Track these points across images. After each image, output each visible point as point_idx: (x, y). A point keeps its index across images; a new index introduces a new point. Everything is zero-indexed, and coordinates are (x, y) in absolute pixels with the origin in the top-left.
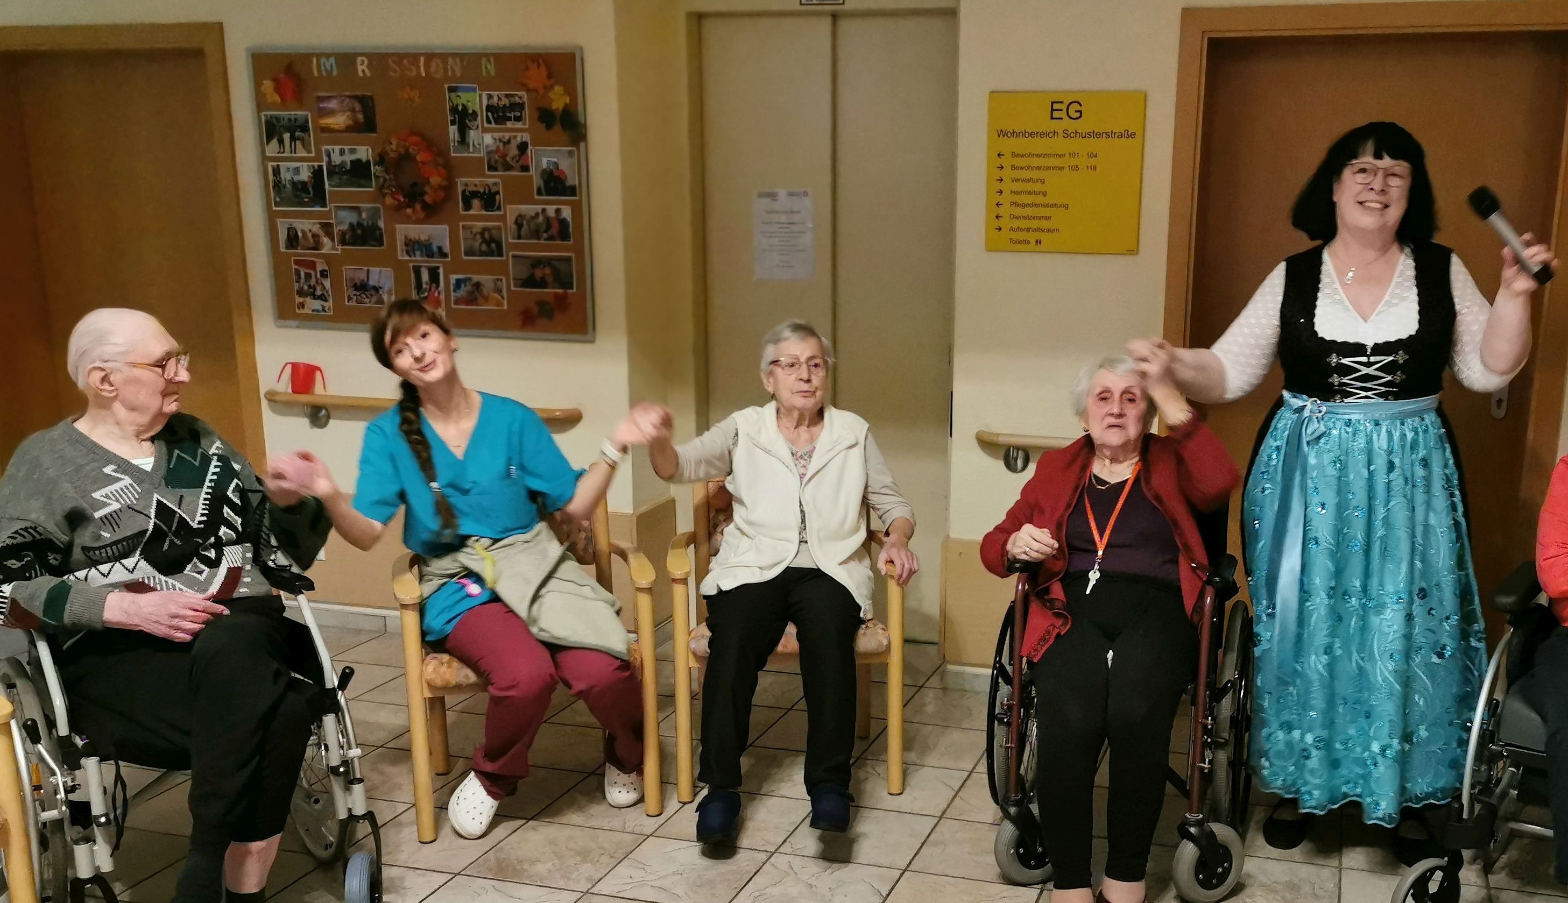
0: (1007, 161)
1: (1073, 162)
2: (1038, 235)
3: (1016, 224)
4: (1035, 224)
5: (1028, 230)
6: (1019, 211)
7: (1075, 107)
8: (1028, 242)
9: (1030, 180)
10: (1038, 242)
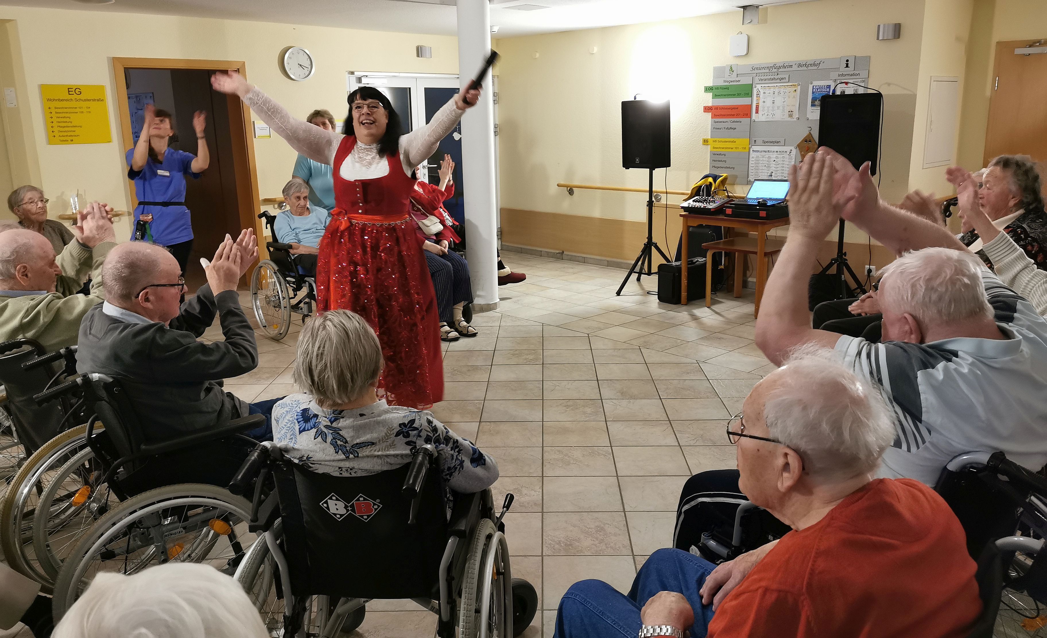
0: (53, 111)
1: (81, 110)
2: (71, 138)
3: (61, 134)
4: (69, 134)
5: (67, 136)
6: (62, 129)
7: (77, 90)
8: (68, 141)
9: (64, 117)
10: (72, 140)
